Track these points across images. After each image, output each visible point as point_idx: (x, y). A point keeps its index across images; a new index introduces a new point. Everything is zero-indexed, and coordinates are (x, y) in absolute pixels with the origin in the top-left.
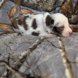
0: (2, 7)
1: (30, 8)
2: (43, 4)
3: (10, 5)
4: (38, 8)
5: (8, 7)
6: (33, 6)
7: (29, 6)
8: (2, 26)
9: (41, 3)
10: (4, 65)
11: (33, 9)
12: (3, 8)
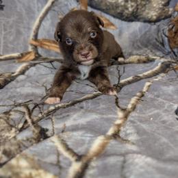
0: (53, 8)
1: (107, 13)
2: (137, 5)
3: (67, 5)
4: (124, 13)
5: (63, 9)
6: (113, 9)
7: (104, 8)
8: (49, 46)
9: (133, 4)
10: (24, 113)
11: (114, 17)
12: (54, 10)
